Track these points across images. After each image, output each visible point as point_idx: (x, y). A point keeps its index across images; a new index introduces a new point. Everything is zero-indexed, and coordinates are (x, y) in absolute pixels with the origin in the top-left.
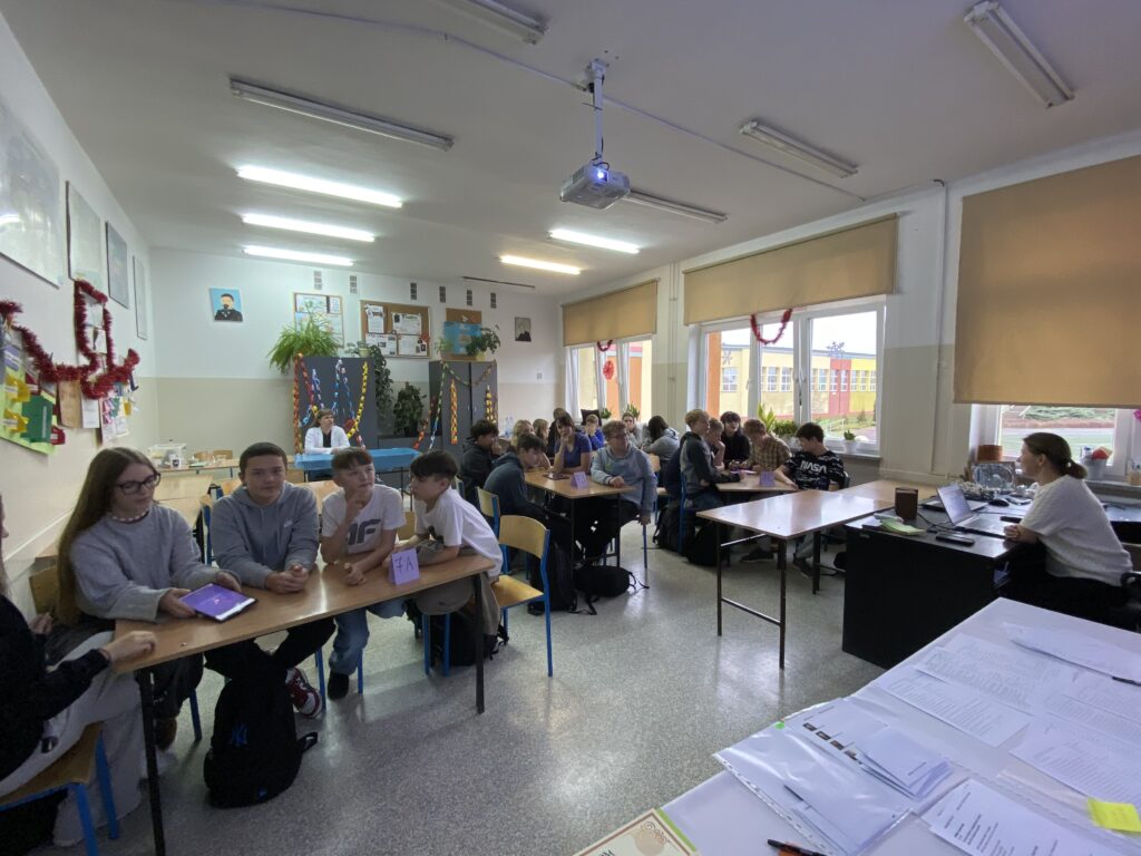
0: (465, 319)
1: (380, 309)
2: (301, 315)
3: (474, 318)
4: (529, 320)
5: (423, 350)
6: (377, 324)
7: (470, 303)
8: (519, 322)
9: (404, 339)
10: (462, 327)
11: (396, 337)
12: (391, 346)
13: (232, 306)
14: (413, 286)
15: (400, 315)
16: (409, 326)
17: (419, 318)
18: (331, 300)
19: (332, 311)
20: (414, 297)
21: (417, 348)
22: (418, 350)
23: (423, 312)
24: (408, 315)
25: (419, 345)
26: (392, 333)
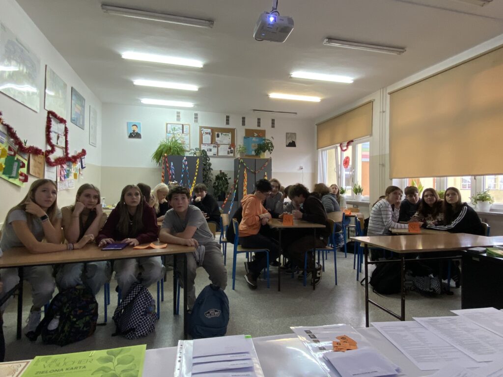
1: (209, 131)
2: (169, 135)
3: (262, 133)
4: (295, 134)
6: (207, 138)
7: (259, 125)
8: (288, 135)
9: (221, 147)
10: (254, 139)
11: (217, 146)
12: (214, 150)
13: (137, 130)
14: (228, 117)
15: (220, 134)
16: (225, 139)
17: (230, 135)
18: (184, 127)
19: (185, 132)
20: (228, 123)
21: (228, 152)
23: (232, 131)
24: (224, 134)
25: (229, 150)
26: (215, 144)
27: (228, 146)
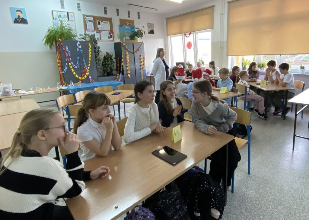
0: (128, 24)
1: (92, 19)
2: (56, 21)
3: (131, 23)
4: (153, 24)
5: (111, 38)
6: (90, 25)
7: (129, 17)
9: (103, 33)
10: (127, 27)
11: (99, 32)
12: (98, 36)
13: (22, 16)
14: (105, 8)
15: (101, 21)
16: (104, 26)
17: (108, 23)
18: (69, 14)
19: (70, 19)
20: (106, 13)
21: (109, 36)
22: (109, 38)
23: (110, 20)
24: (104, 22)
25: (109, 35)
26: (97, 30)
27: (108, 32)
